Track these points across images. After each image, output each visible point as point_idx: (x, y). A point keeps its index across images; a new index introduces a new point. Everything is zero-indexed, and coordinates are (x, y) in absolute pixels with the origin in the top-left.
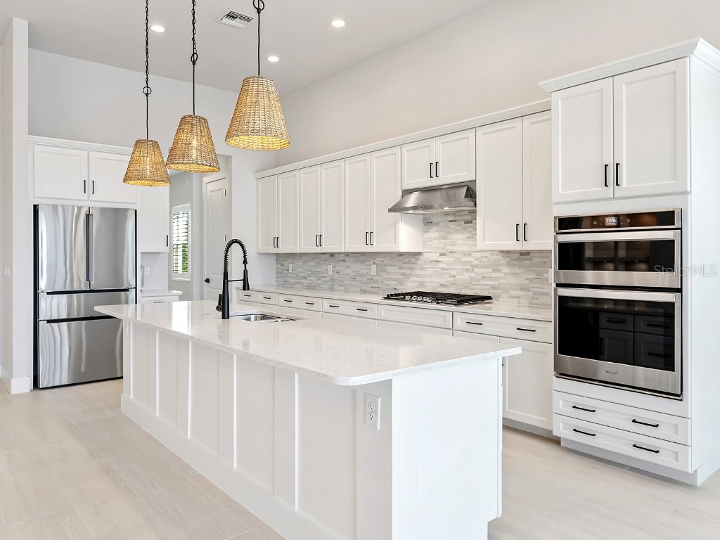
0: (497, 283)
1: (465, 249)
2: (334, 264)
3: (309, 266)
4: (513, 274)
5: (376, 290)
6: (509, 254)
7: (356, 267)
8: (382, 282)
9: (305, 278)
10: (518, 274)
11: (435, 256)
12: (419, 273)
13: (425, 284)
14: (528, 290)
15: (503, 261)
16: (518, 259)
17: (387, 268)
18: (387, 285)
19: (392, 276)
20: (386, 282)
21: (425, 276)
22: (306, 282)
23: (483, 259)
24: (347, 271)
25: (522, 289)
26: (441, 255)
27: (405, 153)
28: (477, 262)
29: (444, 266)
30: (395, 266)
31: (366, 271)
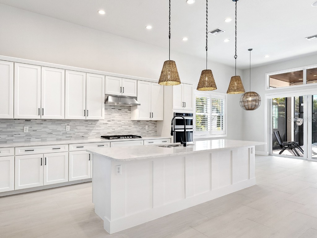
0: (130, 131)
1: (119, 119)
2: (30, 126)
4: (135, 127)
5: (70, 138)
6: (134, 121)
8: (74, 134)
10: (137, 127)
11: (105, 122)
12: (97, 128)
13: (100, 133)
14: (140, 132)
15: (132, 123)
16: (137, 123)
17: (77, 127)
18: (77, 135)
20: (77, 134)
21: (101, 130)
23: (125, 123)
25: (138, 132)
26: (108, 121)
29: (110, 125)
30: (83, 126)
31: (61, 129)
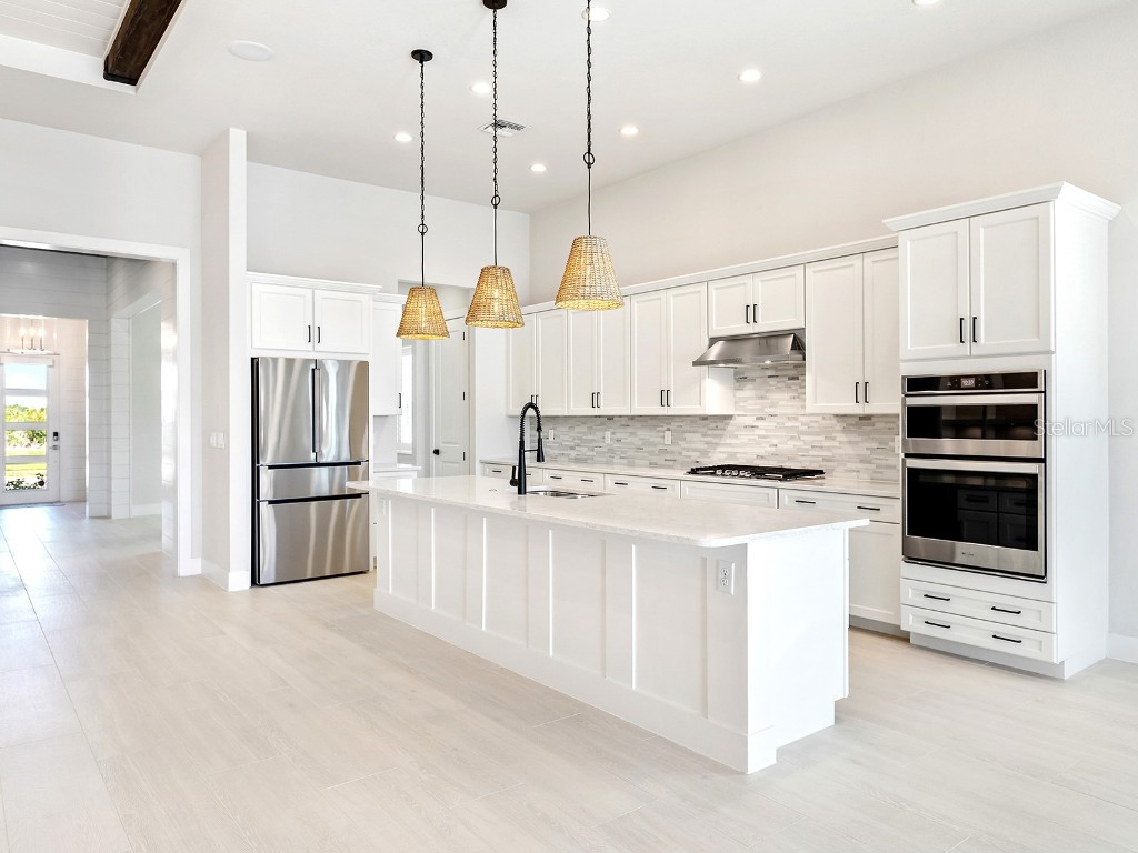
0: (830, 454)
1: (790, 411)
2: (612, 430)
3: (578, 433)
4: (850, 443)
5: (671, 463)
6: (846, 419)
7: (644, 434)
8: (681, 454)
9: (572, 448)
10: (856, 443)
11: (751, 421)
12: (728, 441)
14: (869, 462)
15: (839, 427)
16: (857, 424)
17: (686, 435)
18: (686, 457)
19: (694, 446)
20: (685, 453)
21: (737, 446)
22: (573, 454)
23: (813, 425)
24: (630, 439)
25: (862, 461)
26: (758, 419)
27: (713, 292)
28: (805, 428)
29: (762, 433)
30: (696, 432)
31: (657, 440)
